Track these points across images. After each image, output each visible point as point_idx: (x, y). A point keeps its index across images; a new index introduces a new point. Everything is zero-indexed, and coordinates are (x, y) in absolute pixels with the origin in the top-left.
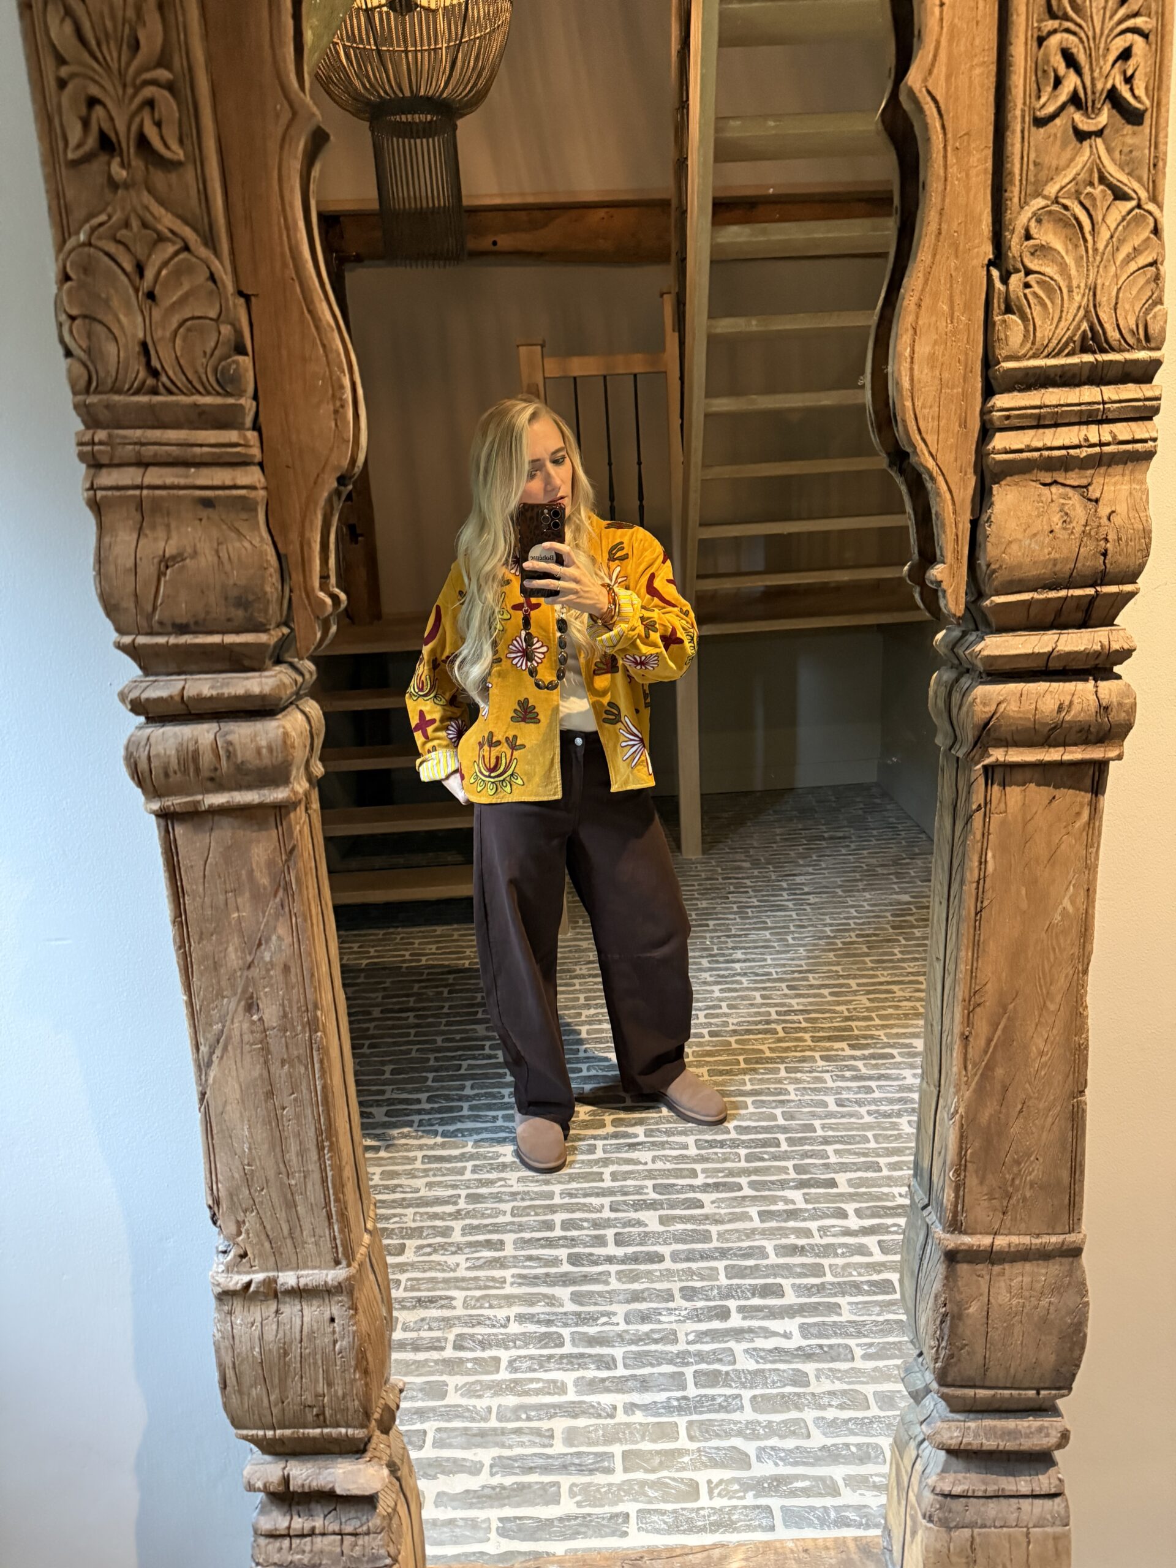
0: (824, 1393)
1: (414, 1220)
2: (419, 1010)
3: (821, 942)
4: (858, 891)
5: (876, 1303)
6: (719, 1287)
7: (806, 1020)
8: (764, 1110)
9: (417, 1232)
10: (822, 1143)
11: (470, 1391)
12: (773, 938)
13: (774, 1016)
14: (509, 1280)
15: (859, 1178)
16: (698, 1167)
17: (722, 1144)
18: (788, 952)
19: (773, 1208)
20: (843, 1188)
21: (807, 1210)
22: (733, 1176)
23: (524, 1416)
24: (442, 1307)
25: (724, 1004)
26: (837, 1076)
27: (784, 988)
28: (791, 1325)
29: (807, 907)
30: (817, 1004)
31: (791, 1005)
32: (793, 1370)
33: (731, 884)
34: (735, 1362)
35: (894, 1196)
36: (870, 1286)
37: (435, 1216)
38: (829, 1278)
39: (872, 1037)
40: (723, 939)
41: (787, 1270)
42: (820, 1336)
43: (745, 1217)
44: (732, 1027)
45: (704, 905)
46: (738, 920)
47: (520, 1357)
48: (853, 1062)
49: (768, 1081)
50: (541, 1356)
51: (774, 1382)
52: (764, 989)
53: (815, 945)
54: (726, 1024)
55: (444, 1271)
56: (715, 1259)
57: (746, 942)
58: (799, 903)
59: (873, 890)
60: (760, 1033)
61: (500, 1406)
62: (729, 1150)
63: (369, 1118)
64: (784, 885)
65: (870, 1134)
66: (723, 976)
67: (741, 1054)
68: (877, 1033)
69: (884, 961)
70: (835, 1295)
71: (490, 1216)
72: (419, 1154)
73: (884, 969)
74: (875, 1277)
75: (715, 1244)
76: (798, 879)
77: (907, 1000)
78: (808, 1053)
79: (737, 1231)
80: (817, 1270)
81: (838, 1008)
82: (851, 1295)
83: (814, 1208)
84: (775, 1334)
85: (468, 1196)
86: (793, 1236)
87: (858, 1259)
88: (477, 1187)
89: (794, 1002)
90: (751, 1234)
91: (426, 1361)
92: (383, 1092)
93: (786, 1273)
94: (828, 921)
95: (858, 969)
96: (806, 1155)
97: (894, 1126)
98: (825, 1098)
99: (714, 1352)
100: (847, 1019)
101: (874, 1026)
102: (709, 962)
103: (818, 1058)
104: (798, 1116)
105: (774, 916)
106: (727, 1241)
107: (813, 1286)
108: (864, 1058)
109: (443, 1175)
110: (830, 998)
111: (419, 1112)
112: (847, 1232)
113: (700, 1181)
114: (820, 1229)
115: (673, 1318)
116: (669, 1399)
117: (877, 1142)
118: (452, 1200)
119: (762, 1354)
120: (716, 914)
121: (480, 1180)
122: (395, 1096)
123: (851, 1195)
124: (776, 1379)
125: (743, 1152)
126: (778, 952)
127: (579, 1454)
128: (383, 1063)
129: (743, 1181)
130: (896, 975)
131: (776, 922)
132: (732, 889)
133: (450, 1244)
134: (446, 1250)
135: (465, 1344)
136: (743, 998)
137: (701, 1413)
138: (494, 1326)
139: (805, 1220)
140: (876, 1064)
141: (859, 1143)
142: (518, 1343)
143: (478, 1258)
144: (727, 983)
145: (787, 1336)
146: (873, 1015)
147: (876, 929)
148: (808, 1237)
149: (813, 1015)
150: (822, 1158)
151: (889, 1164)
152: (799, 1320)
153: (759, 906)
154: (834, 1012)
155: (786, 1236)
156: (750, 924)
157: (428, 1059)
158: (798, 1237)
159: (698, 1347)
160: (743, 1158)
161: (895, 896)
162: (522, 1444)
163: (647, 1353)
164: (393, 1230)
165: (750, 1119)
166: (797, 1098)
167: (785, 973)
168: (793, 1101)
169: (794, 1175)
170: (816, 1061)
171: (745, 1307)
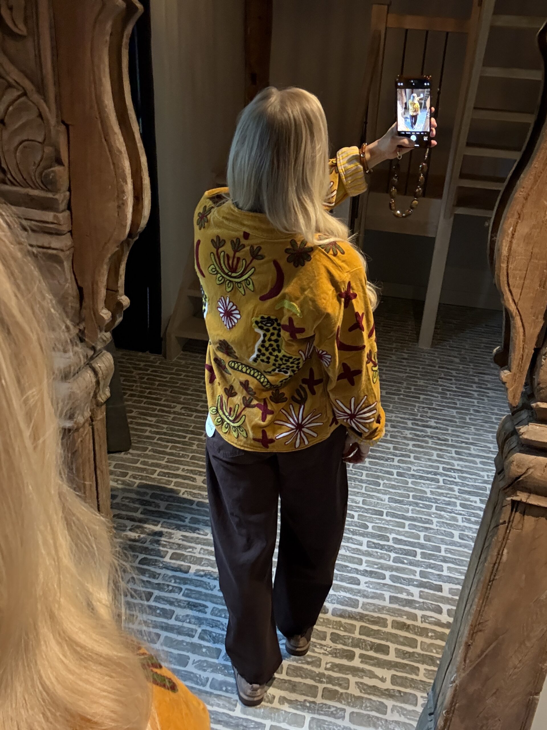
0: (393, 721)
1: (200, 553)
3: (486, 425)
6: (353, 638)
7: (460, 477)
8: (414, 531)
9: (198, 561)
10: (442, 561)
11: (200, 666)
12: (458, 416)
13: (441, 470)
16: (364, 558)
17: (382, 547)
18: (463, 427)
19: (399, 595)
20: (445, 593)
21: (419, 602)
22: (382, 569)
23: (224, 689)
24: (199, 611)
25: (412, 455)
26: (466, 518)
27: (453, 452)
28: (387, 674)
29: (486, 398)
30: (470, 467)
31: (453, 465)
32: (380, 702)
33: (442, 371)
34: (348, 688)
38: (418, 650)
40: (425, 410)
41: (394, 638)
42: (401, 685)
43: (381, 597)
44: (412, 472)
45: (421, 384)
46: (439, 399)
49: (423, 513)
51: (366, 707)
52: (441, 450)
53: (482, 426)
54: (409, 469)
55: (207, 589)
56: (356, 619)
57: (440, 415)
58: (482, 394)
60: (428, 480)
61: (213, 679)
62: (385, 552)
63: (193, 481)
64: (476, 379)
66: (418, 435)
67: (412, 491)
70: (418, 662)
75: (359, 610)
76: (487, 378)
78: (453, 500)
79: (374, 605)
80: (413, 643)
81: (482, 473)
82: (427, 664)
83: (423, 603)
84: (376, 677)
86: (405, 617)
89: (456, 463)
90: (381, 609)
91: (183, 641)
93: (393, 639)
94: (496, 411)
96: (430, 566)
98: (453, 532)
99: (338, 679)
102: (412, 424)
103: (458, 504)
104: (433, 539)
105: (463, 401)
106: (367, 610)
107: (407, 652)
110: (480, 465)
113: (363, 567)
114: (423, 616)
115: (322, 651)
116: (305, 700)
119: (365, 687)
120: (427, 391)
123: (448, 599)
124: (368, 705)
125: (393, 555)
126: (457, 426)
127: (247, 720)
129: (388, 574)
131: (463, 405)
132: (442, 376)
135: (206, 637)
136: (426, 454)
137: (320, 714)
139: (415, 608)
144: (419, 441)
145: (383, 680)
148: (414, 620)
149: (464, 475)
150: (439, 570)
152: (393, 672)
153: (455, 391)
154: (479, 475)
155: (401, 616)
156: (446, 402)
158: (408, 618)
159: (331, 673)
160: (392, 559)
162: (218, 705)
163: (301, 669)
164: (187, 556)
165: (404, 535)
166: (436, 528)
167: (457, 441)
168: (433, 529)
169: (418, 577)
170: (456, 506)
171: (364, 655)
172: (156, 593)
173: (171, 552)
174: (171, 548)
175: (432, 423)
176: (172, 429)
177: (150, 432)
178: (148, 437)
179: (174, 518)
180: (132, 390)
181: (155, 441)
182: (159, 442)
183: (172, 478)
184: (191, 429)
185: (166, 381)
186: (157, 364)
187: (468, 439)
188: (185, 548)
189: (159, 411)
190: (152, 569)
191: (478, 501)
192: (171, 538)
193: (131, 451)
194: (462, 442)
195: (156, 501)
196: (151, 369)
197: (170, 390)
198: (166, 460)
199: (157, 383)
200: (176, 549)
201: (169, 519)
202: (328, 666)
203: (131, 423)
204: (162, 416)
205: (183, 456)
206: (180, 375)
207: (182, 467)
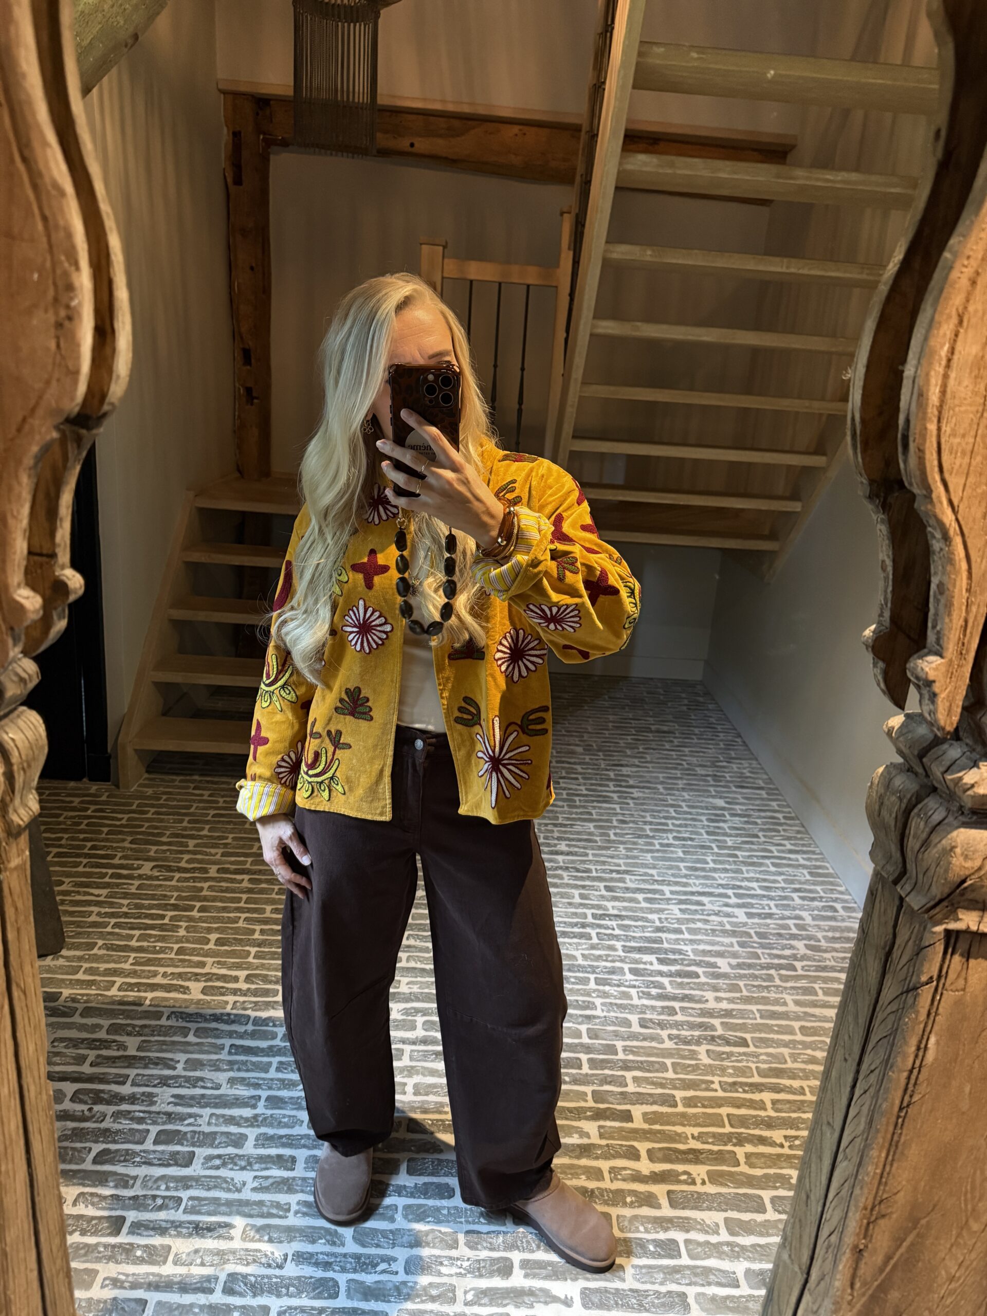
1: (209, 1124)
2: (255, 873)
3: (640, 841)
4: (678, 790)
5: (661, 1268)
6: (505, 1236)
7: (621, 927)
9: (208, 1139)
10: (623, 1069)
12: (597, 831)
13: (590, 919)
14: (294, 1207)
15: (654, 1113)
18: (608, 848)
20: (638, 1123)
21: (600, 1146)
24: (219, 1237)
26: (643, 992)
27: (602, 888)
28: (573, 1290)
29: (630, 801)
30: (631, 909)
31: (606, 909)
33: (563, 768)
35: (687, 1138)
36: (655, 1246)
37: (231, 1120)
39: (680, 952)
40: (550, 827)
46: (566, 808)
47: (290, 1308)
48: (659, 979)
50: (313, 1308)
52: (584, 887)
53: (634, 843)
55: (229, 1190)
57: (571, 833)
58: (623, 796)
59: (692, 790)
60: (575, 937)
63: (185, 993)
64: (612, 774)
65: (668, 1062)
68: (684, 948)
69: (696, 869)
71: (286, 1126)
72: (228, 1042)
73: (697, 877)
74: (662, 1236)
76: (625, 770)
77: (716, 914)
78: (618, 964)
81: (650, 916)
82: (636, 1256)
83: (607, 1145)
84: (556, 1301)
85: (268, 1099)
86: (583, 1177)
87: (645, 1211)
88: (279, 1089)
89: (609, 904)
91: (192, 1305)
92: (202, 965)
94: (649, 819)
95: (673, 875)
96: (605, 1080)
97: (693, 1055)
98: (629, 1017)
100: (659, 930)
101: (683, 940)
103: (627, 971)
104: (602, 1034)
105: (600, 808)
108: (670, 974)
109: (247, 1071)
110: (644, 905)
111: (235, 992)
112: (638, 1177)
114: (612, 1170)
115: (454, 1270)
117: (675, 1072)
118: (252, 1102)
121: (282, 1081)
122: (215, 971)
123: (645, 1132)
126: (600, 848)
128: (209, 930)
130: (707, 886)
131: (601, 814)
132: (564, 774)
133: (240, 1157)
134: (236, 1164)
135: (237, 1288)
138: (269, 1266)
139: (597, 1158)
140: (682, 983)
141: (657, 1071)
142: (291, 1289)
143: (267, 1178)
145: (568, 1304)
146: (683, 927)
147: (692, 832)
148: (598, 1180)
149: (626, 922)
150: (621, 1085)
151: (685, 1098)
152: (582, 1285)
153: (586, 795)
154: (647, 920)
155: (577, 1177)
156: (577, 813)
157: (254, 931)
158: (588, 1178)
161: (711, 800)
164: (186, 1133)
166: (602, 1015)
167: (604, 871)
168: (599, 1017)
169: (591, 1103)
170: (624, 974)
171: (528, 1261)
172: (132, 1216)
173: (154, 1130)
174: (155, 1123)
175: (563, 847)
176: (137, 906)
177: (99, 914)
178: (95, 924)
179: (156, 1064)
180: (60, 846)
181: (109, 929)
182: (117, 930)
183: (145, 991)
184: (172, 901)
185: (122, 826)
186: (104, 798)
187: (619, 865)
188: (182, 1118)
189: (112, 876)
190: (119, 1169)
191: (655, 962)
192: (153, 1103)
193: (64, 952)
194: (612, 871)
195: (118, 1038)
196: (93, 807)
197: (130, 839)
198: (131, 961)
199: (105, 830)
200: (164, 1123)
201: (146, 1067)
202: (470, 1297)
203: (63, 902)
204: (118, 885)
205: (162, 951)
206: (147, 812)
207: (162, 970)
